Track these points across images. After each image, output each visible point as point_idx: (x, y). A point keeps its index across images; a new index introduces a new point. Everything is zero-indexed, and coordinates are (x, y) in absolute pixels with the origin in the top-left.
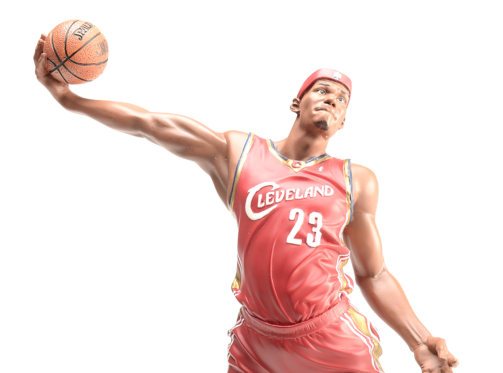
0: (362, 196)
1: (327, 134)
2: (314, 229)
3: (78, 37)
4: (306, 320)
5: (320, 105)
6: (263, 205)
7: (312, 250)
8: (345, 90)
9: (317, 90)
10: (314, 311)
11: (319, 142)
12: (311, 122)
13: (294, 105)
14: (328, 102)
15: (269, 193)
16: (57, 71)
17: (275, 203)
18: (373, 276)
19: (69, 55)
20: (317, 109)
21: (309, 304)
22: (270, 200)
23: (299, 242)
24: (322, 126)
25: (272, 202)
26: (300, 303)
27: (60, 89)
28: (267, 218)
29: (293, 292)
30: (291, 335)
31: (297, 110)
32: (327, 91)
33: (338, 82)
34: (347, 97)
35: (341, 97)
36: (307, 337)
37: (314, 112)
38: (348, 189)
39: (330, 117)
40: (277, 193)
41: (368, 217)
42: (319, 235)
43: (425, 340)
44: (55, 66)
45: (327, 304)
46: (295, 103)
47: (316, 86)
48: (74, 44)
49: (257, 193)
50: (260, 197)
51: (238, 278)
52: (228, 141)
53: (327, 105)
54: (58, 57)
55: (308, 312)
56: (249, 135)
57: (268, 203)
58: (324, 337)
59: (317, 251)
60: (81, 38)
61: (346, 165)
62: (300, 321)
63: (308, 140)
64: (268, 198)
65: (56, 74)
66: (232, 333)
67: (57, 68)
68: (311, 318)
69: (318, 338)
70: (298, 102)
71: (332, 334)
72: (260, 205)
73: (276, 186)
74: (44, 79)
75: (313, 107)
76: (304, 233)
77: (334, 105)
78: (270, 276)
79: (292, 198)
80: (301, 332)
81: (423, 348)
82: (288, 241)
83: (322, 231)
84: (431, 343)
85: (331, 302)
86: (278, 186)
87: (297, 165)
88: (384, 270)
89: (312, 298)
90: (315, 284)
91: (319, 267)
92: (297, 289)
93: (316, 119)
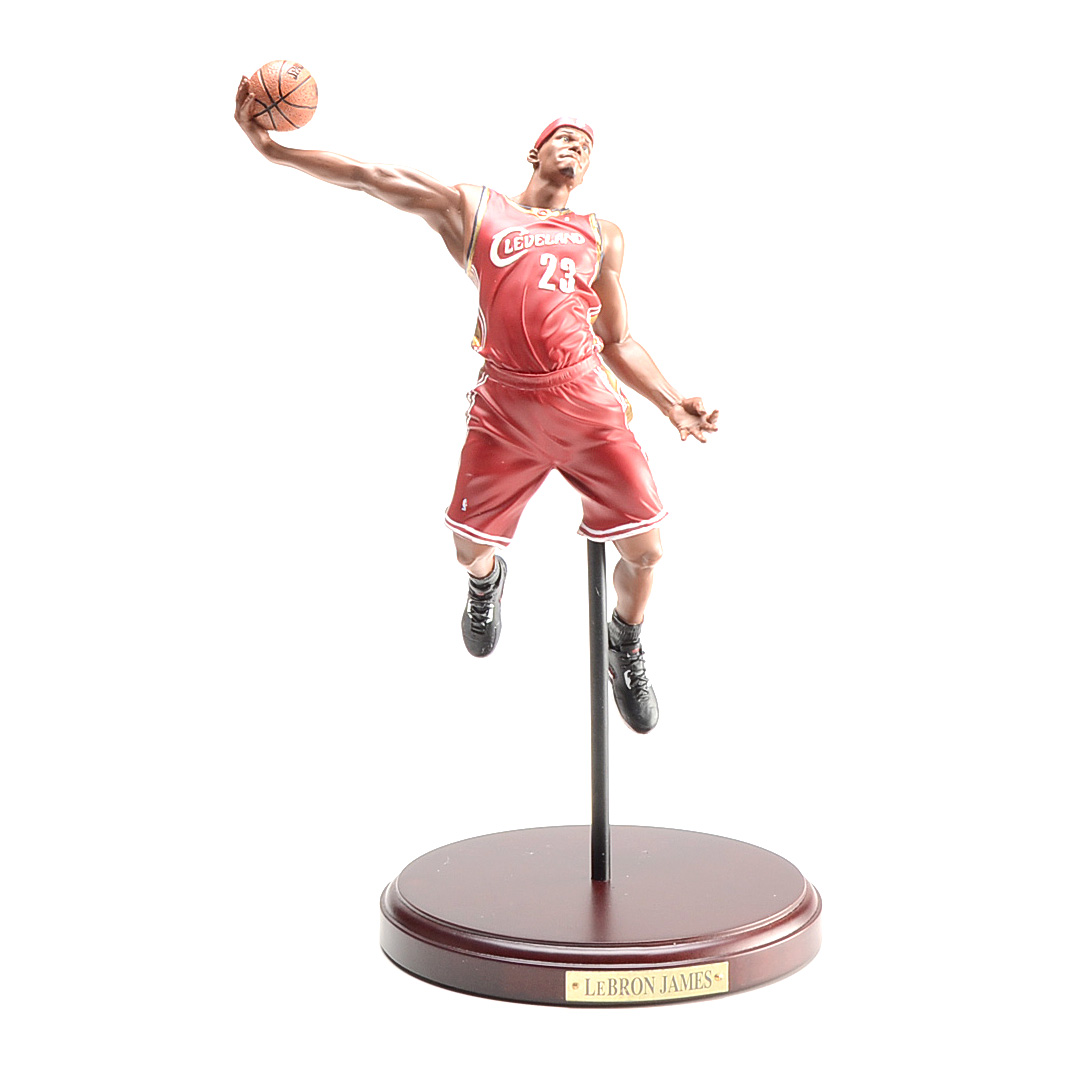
0: (610, 250)
1: (571, 184)
2: (567, 275)
3: (293, 76)
4: (560, 368)
5: (566, 152)
6: (511, 250)
7: (566, 295)
8: (588, 139)
9: (559, 138)
10: (569, 359)
11: (562, 192)
12: (555, 169)
13: (532, 156)
14: (574, 149)
15: (518, 238)
16: (267, 113)
17: (524, 248)
18: (618, 341)
19: (284, 95)
20: (561, 156)
21: (564, 352)
22: (519, 245)
23: (552, 287)
24: (568, 173)
25: (521, 247)
26: (555, 349)
27: (263, 137)
28: (517, 263)
29: (548, 338)
30: (545, 385)
31: (535, 161)
32: (571, 139)
33: (582, 130)
34: (590, 145)
35: (585, 145)
36: (561, 387)
37: (559, 159)
38: (598, 239)
39: (577, 164)
40: (526, 238)
41: (613, 274)
42: (572, 281)
43: (680, 402)
44: (265, 107)
45: (581, 353)
46: (533, 154)
47: (558, 134)
48: (288, 82)
49: (504, 238)
50: (508, 242)
51: (478, 335)
52: (461, 192)
53: (572, 152)
54: (270, 97)
55: (563, 360)
56: (484, 187)
57: (517, 249)
58: (578, 387)
59: (571, 297)
60: (296, 78)
61: (591, 218)
62: (555, 369)
63: (551, 190)
64: (516, 243)
65: (263, 119)
66: (473, 393)
67: (268, 110)
68: (566, 366)
69: (572, 388)
70: (536, 153)
71: (586, 385)
72: (508, 251)
73: (524, 231)
74: (248, 124)
75: (557, 154)
76: (556, 278)
77: (579, 153)
78: (522, 323)
79: (542, 244)
80: (555, 382)
81: (679, 409)
82: (540, 286)
83: (576, 278)
84: (687, 402)
85: (585, 351)
86: (527, 232)
87: (543, 213)
88: (629, 337)
89: (565, 345)
90: (569, 331)
91: (573, 314)
92: (551, 336)
93: (562, 166)
